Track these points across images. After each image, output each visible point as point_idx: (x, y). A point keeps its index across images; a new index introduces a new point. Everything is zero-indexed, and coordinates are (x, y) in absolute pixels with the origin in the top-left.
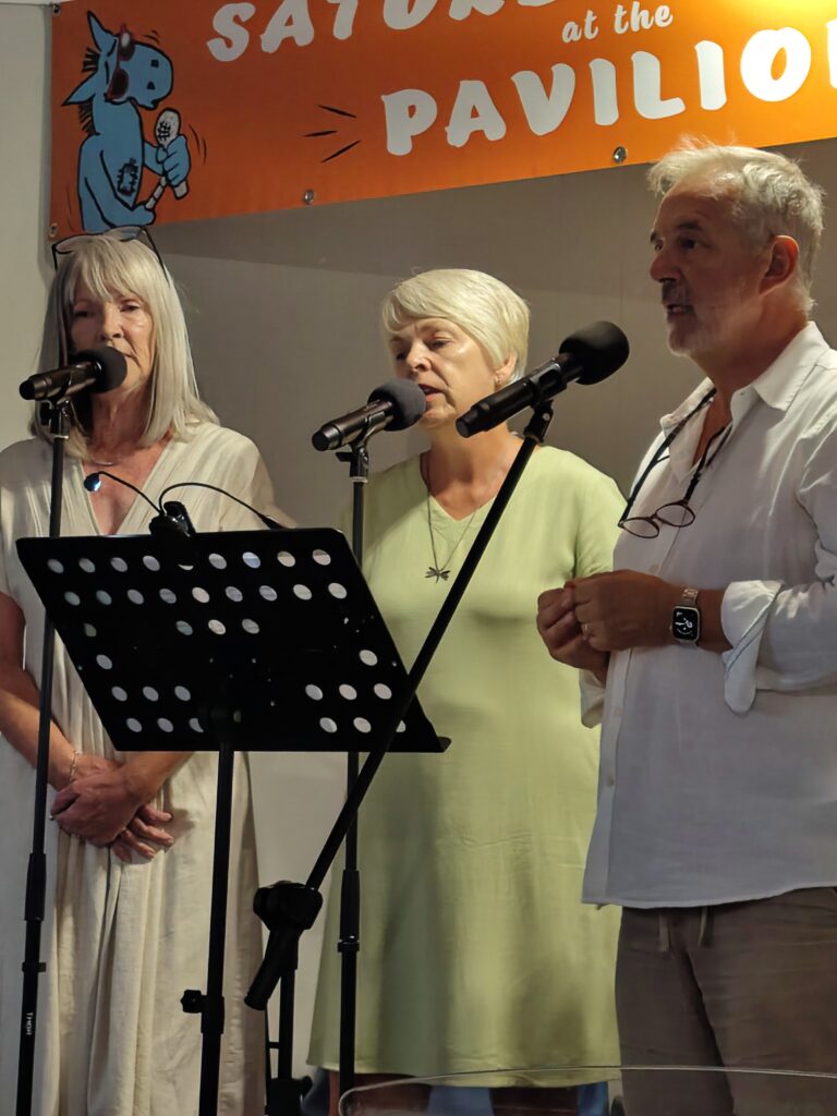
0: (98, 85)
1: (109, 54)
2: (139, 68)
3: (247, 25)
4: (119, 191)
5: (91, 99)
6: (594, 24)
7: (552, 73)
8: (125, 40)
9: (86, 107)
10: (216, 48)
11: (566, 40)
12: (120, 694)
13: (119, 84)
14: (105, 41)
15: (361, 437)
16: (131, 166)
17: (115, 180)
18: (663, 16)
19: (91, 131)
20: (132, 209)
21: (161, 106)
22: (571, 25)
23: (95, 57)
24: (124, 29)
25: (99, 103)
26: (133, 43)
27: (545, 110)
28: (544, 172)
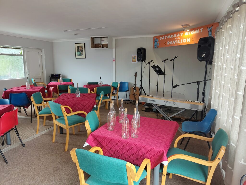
0: (155, 41)
2: (157, 40)
3: (161, 38)
6: (177, 38)
7: (175, 41)
8: (156, 38)
13: (156, 41)
16: (157, 45)
19: (155, 43)
28: (174, 46)
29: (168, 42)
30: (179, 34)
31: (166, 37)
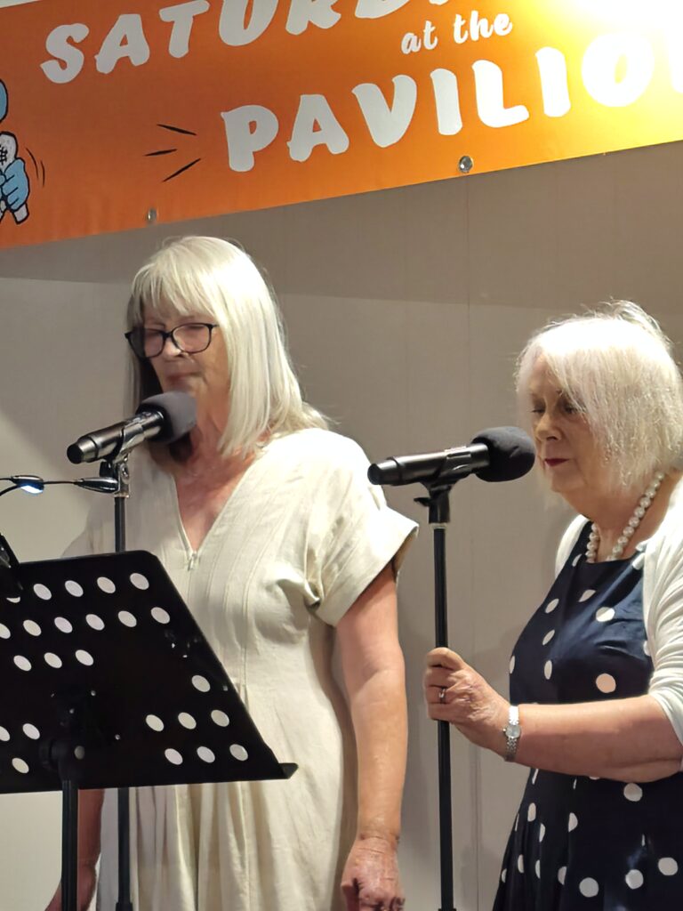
3: (81, 46)
6: (433, 35)
7: (393, 84)
10: (51, 70)
11: (406, 51)
18: (502, 24)
22: (409, 36)
27: (388, 122)
28: (390, 183)
29: (235, 121)
31: (181, 17)
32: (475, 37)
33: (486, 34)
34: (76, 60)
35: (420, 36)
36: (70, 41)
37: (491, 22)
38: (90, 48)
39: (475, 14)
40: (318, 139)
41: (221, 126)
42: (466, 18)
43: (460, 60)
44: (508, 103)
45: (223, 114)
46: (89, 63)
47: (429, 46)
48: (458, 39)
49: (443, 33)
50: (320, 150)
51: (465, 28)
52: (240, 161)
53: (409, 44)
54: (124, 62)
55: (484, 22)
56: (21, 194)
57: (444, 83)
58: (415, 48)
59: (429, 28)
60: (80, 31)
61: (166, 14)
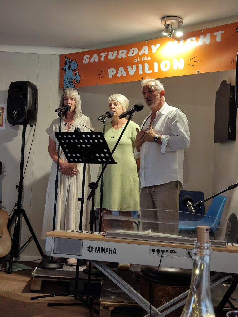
0: (67, 67)
1: (68, 62)
2: (73, 64)
3: (88, 58)
4: (70, 82)
5: (65, 69)
6: (139, 59)
7: (133, 66)
8: (71, 60)
9: (65, 70)
10: (84, 62)
11: (135, 61)
12: (69, 155)
13: (70, 67)
14: (68, 60)
15: (104, 119)
16: (71, 79)
17: (69, 81)
18: (149, 58)
19: (66, 74)
20: (71, 85)
21: (76, 70)
22: (136, 59)
23: (66, 63)
24: (70, 59)
25: (67, 69)
26: (72, 61)
27: (132, 72)
28: (132, 81)
29: (110, 70)
30: (146, 48)
31: (103, 55)
32: (145, 60)
33: (147, 60)
34: (88, 60)
35: (137, 60)
36: (87, 58)
37: (148, 58)
38: (90, 59)
39: (145, 57)
40: (122, 74)
41: (108, 71)
42: (144, 57)
43: (143, 63)
44: (149, 70)
45: (108, 69)
46: (90, 61)
47: (138, 61)
48: (143, 60)
49: (141, 59)
50: (122, 75)
51: (144, 58)
52: (110, 76)
53: (136, 60)
54: (95, 61)
55: (147, 58)
56: (79, 80)
57: (140, 66)
58: (136, 61)
59: (139, 58)
60: (88, 56)
61: (101, 54)
